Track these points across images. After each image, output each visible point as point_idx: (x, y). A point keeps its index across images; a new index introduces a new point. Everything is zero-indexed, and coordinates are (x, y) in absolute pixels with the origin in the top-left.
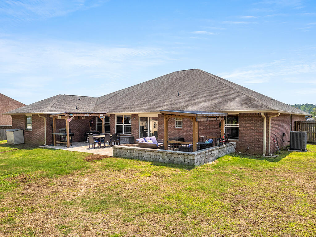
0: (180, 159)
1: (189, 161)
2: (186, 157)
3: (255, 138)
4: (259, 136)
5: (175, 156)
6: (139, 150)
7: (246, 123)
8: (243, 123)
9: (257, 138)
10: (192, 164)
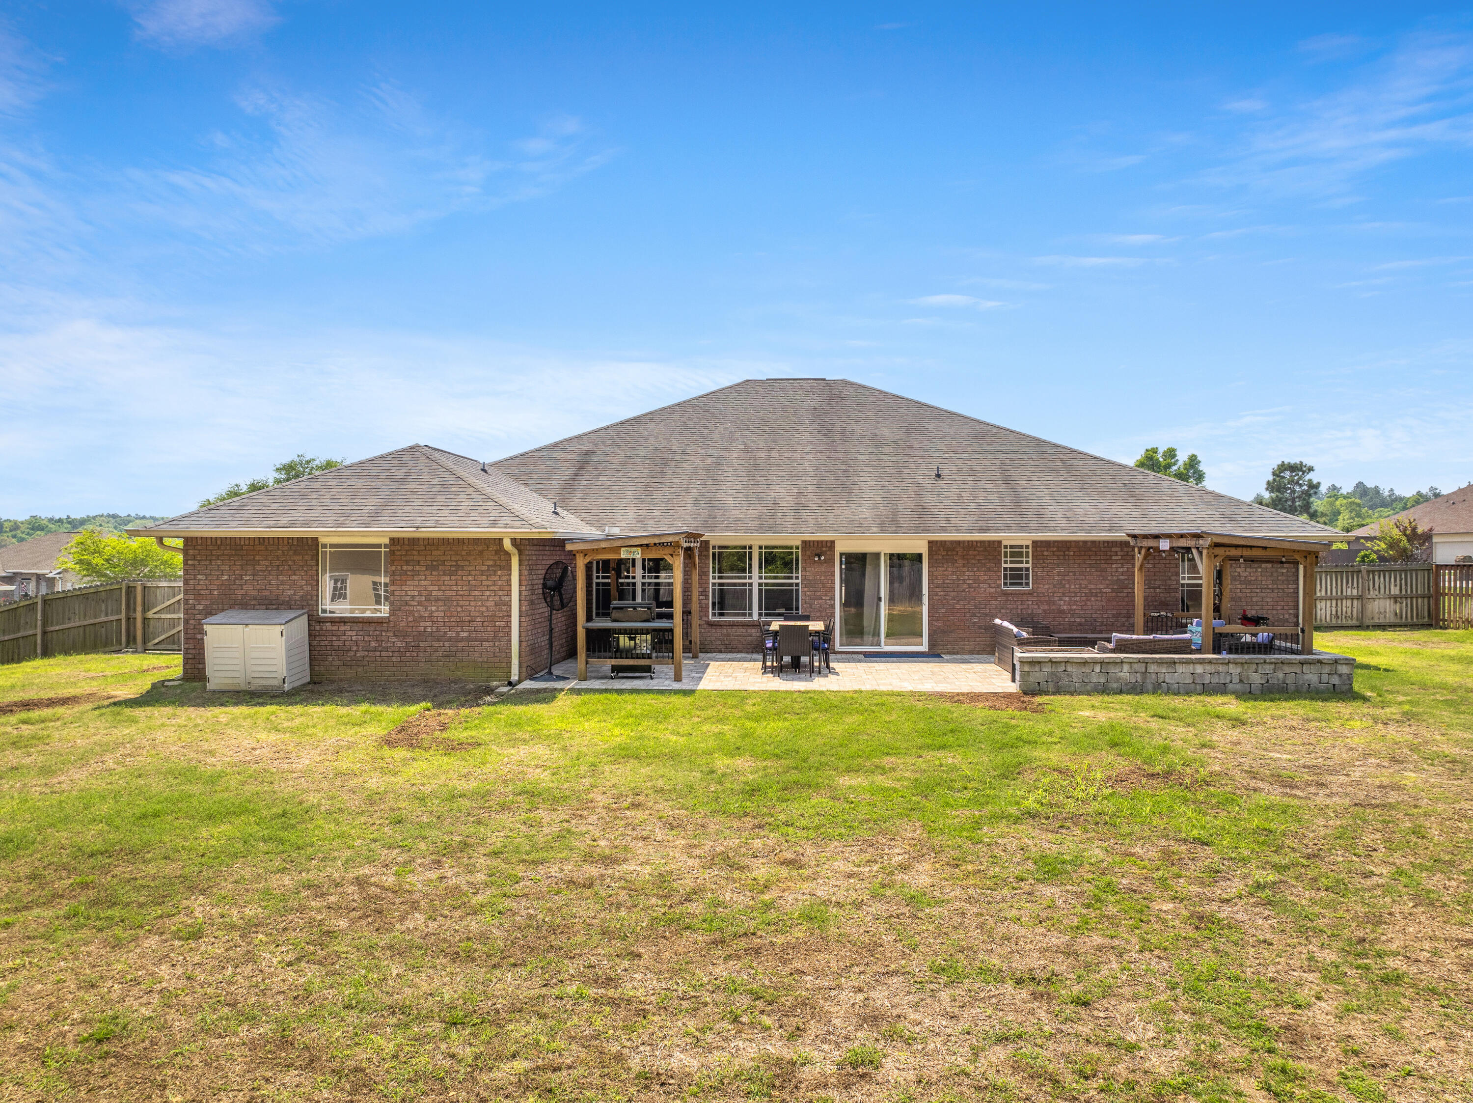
0: (1306, 677)
1: (1335, 680)
2: (1327, 670)
3: (1275, 612)
4: (1286, 608)
5: (1287, 669)
6: (1146, 662)
7: (1248, 570)
8: (1238, 570)
9: (1281, 612)
10: (1345, 688)
